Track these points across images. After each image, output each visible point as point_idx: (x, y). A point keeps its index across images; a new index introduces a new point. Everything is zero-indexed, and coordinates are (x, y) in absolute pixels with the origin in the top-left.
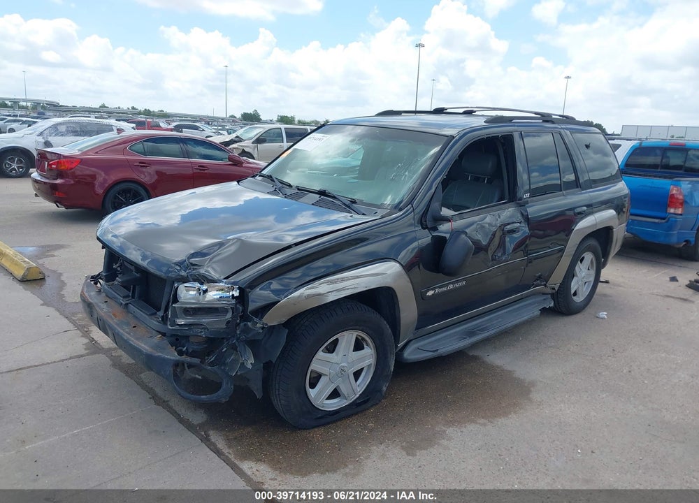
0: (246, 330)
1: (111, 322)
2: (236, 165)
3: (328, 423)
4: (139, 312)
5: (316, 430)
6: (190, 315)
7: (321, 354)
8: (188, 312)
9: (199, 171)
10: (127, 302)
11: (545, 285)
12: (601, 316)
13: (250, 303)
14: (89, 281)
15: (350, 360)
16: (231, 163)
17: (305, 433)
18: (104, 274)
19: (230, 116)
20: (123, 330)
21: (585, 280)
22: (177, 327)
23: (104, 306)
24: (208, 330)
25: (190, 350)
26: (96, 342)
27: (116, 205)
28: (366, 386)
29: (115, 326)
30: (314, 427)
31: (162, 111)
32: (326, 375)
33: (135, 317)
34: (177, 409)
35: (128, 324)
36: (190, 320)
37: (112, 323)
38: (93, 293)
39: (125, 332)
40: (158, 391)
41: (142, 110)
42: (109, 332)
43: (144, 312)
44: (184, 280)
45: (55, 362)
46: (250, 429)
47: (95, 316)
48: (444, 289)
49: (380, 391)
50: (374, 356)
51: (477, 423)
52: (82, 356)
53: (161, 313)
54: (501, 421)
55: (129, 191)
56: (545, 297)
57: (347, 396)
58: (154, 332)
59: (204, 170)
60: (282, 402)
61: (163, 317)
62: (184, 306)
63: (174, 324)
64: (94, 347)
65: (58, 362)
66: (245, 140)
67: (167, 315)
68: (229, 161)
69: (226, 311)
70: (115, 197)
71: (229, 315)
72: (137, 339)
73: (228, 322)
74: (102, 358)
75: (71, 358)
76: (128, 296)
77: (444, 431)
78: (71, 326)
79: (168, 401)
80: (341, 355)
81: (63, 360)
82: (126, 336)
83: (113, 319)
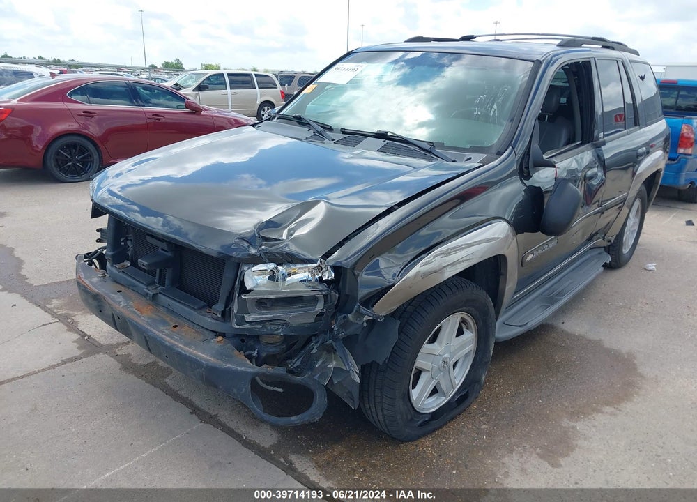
0: (346, 324)
1: (137, 320)
2: (194, 113)
3: (434, 431)
4: (177, 306)
5: (422, 440)
6: (266, 308)
7: (426, 347)
8: (262, 304)
9: (153, 120)
10: (155, 292)
11: (604, 238)
12: (650, 268)
13: (360, 289)
14: (82, 262)
15: (452, 349)
16: (188, 110)
17: (411, 446)
18: (110, 254)
19: (150, 66)
20: (162, 332)
21: (631, 230)
22: (247, 326)
23: (119, 297)
24: (287, 326)
25: (264, 355)
26: (89, 337)
27: (60, 163)
28: (464, 378)
29: (146, 326)
30: (419, 437)
31: (73, 60)
32: (429, 371)
33: (172, 312)
34: (232, 425)
35: (165, 323)
36: (267, 315)
37: (140, 322)
38: (95, 280)
39: (164, 334)
40: (198, 401)
41: (51, 59)
42: (134, 332)
43: (185, 305)
44: (256, 260)
45: (43, 370)
46: (339, 448)
47: (108, 312)
48: (540, 252)
49: (479, 381)
50: (475, 340)
51: (603, 413)
52: (76, 359)
53: (219, 307)
54: (627, 407)
55: (74, 145)
56: (599, 251)
57: (445, 392)
58: (208, 332)
59: (159, 119)
60: (385, 412)
61: (223, 313)
62: (259, 297)
63: (241, 321)
64: (89, 346)
65: (49, 369)
66: (184, 88)
67: (231, 311)
68: (187, 108)
69: (314, 300)
70: (58, 153)
71: (320, 306)
72: (186, 344)
73: (321, 315)
74: (104, 359)
75: (63, 362)
76: (153, 283)
77: (574, 428)
78: (49, 318)
79: (216, 416)
80: (444, 343)
81: (54, 367)
82: (169, 341)
83: (140, 317)
